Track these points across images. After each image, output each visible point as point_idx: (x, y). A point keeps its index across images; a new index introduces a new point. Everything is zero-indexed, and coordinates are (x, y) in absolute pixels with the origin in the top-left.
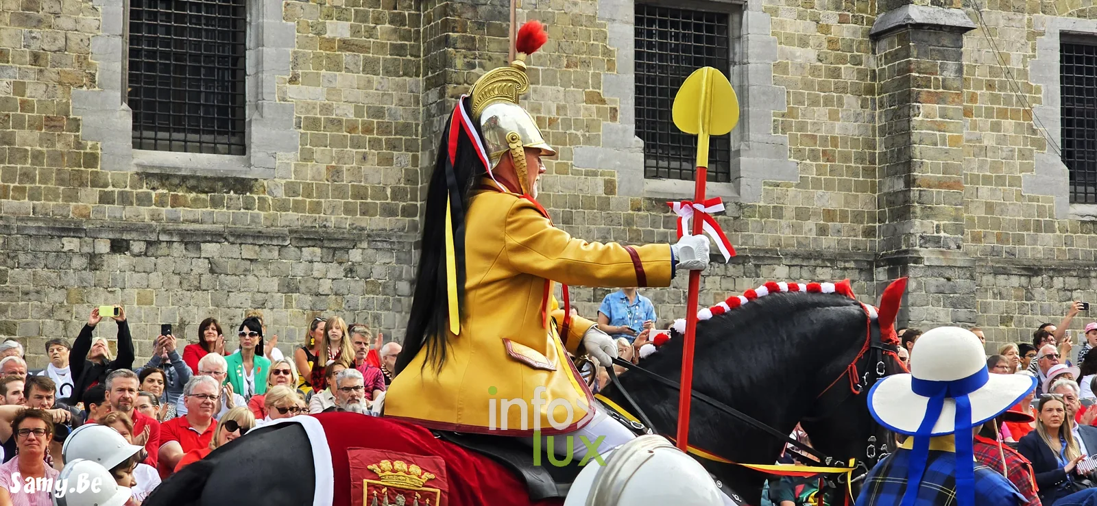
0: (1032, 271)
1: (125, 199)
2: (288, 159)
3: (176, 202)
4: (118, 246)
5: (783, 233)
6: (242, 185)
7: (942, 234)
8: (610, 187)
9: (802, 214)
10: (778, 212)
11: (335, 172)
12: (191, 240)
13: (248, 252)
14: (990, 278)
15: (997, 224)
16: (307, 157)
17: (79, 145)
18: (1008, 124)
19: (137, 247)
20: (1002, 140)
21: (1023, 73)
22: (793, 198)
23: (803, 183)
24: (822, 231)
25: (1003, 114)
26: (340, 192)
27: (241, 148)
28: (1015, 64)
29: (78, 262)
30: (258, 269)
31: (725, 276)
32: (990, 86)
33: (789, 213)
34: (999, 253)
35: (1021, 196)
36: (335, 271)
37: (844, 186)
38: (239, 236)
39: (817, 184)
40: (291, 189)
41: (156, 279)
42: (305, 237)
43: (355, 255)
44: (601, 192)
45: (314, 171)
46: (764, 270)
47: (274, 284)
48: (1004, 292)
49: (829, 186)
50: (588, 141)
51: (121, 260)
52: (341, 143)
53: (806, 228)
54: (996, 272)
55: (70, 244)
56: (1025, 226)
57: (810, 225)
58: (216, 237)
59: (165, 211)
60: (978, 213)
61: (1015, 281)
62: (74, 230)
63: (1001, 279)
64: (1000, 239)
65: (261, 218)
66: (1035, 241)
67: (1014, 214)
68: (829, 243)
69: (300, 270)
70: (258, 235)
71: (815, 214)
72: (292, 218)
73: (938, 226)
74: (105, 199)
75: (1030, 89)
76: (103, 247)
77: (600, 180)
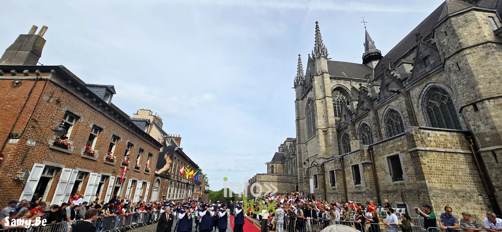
0: (388, 192)
2: (337, 186)
8: (352, 186)
10: (364, 187)
15: (384, 186)
17: (329, 187)
18: (383, 172)
20: (383, 174)
21: (383, 164)
25: (382, 170)
27: (335, 186)
28: (382, 163)
32: (380, 167)
34: (385, 190)
35: (386, 182)
50: (351, 182)
54: (384, 193)
56: (387, 186)
60: (382, 185)
61: (386, 194)
64: (385, 188)
66: (389, 188)
67: (386, 184)
73: (368, 188)
75: (384, 166)
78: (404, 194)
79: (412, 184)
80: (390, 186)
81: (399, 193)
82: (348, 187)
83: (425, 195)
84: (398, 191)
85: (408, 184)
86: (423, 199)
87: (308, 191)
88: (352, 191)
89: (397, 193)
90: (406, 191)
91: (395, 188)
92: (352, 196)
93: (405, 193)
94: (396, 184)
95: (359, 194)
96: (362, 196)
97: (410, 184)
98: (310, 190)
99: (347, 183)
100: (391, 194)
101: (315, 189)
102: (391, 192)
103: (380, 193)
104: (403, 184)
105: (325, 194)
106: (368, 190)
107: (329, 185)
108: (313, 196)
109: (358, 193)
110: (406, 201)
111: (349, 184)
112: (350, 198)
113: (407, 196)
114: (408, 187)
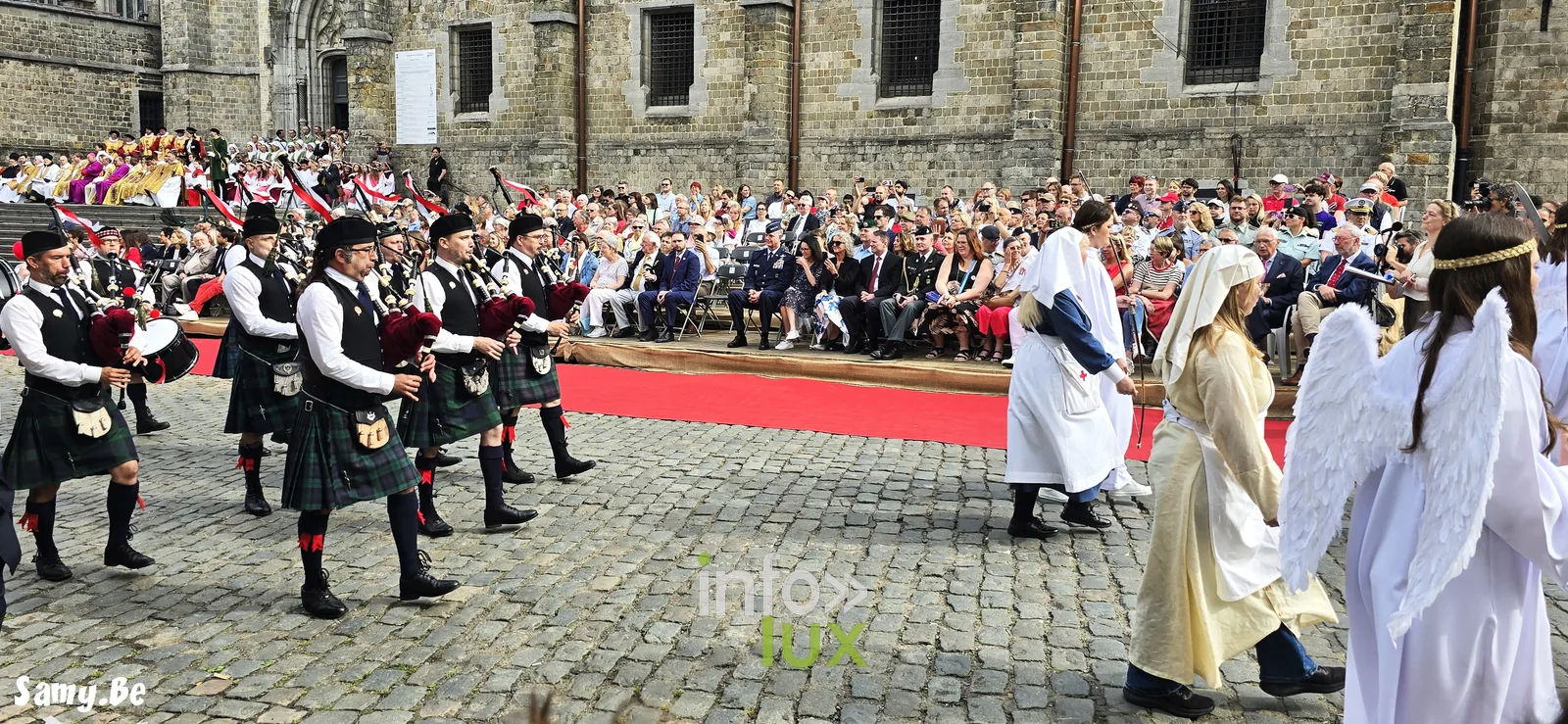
0: (1138, 137)
1: (642, 131)
2: (704, 105)
3: (660, 130)
4: (636, 152)
5: (959, 124)
6: (685, 120)
7: (1034, 118)
8: (856, 106)
9: (971, 111)
10: (956, 111)
11: (724, 110)
12: (663, 147)
13: (685, 152)
14: (1104, 144)
15: (1118, 106)
16: (712, 104)
17: (625, 107)
18: (1131, 33)
19: (643, 152)
20: (1125, 46)
22: (967, 101)
23: (973, 92)
24: (985, 120)
25: (1127, 26)
26: (726, 120)
27: (686, 102)
29: (622, 160)
30: (689, 161)
31: (916, 153)
33: (963, 111)
34: (1117, 126)
35: (1140, 85)
36: (720, 160)
37: (1001, 90)
38: (681, 145)
39: (982, 91)
40: (705, 121)
41: (650, 166)
42: (709, 144)
43: (729, 151)
44: (851, 109)
45: (715, 111)
46: (940, 148)
47: (694, 167)
48: (1115, 153)
49: (991, 91)
50: (846, 80)
51: (637, 159)
52: (725, 95)
53: (973, 120)
54: (1109, 140)
55: (620, 152)
56: (1141, 105)
57: (977, 117)
58: (672, 146)
59: (656, 135)
60: (1101, 99)
61: (1124, 145)
62: (619, 145)
63: (1113, 144)
64: (1118, 116)
65: (693, 135)
66: (1148, 116)
67: (1132, 96)
68: (989, 127)
69: (705, 159)
70: (692, 144)
71: (980, 110)
72: (705, 135)
73: (1031, 114)
74: (635, 131)
76: (631, 153)
77: (850, 102)
78: (1245, 143)
79: (1306, 99)
80: (1162, 105)
81: (1213, 140)
82: (809, 108)
83: (1425, 146)
84: (1207, 130)
85: (1280, 100)
86: (1411, 161)
87: (382, 133)
88: (844, 131)
89: (1201, 139)
90: (1260, 131)
91: (1190, 116)
92: (840, 158)
93: (1251, 141)
94: (1207, 100)
95: (911, 148)
96: (929, 157)
97: (1294, 100)
98: (391, 125)
99: (810, 90)
100: (1161, 144)
101: (450, 118)
102: (1162, 137)
103: (1083, 142)
104: (1253, 100)
105: (582, 149)
106: (1029, 124)
107: (619, 97)
108: (438, 165)
109: (904, 142)
110: (1251, 173)
111: (826, 90)
112: (817, 172)
113: (1265, 154)
114: (1275, 114)
